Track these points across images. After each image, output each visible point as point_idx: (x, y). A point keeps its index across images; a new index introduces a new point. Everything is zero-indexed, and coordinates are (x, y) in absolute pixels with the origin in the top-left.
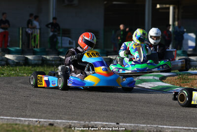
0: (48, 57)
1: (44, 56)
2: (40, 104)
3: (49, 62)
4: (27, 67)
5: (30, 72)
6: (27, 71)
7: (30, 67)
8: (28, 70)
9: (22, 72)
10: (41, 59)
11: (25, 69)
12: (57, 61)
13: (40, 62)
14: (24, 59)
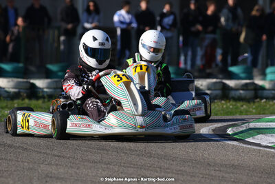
14: (28, 85)
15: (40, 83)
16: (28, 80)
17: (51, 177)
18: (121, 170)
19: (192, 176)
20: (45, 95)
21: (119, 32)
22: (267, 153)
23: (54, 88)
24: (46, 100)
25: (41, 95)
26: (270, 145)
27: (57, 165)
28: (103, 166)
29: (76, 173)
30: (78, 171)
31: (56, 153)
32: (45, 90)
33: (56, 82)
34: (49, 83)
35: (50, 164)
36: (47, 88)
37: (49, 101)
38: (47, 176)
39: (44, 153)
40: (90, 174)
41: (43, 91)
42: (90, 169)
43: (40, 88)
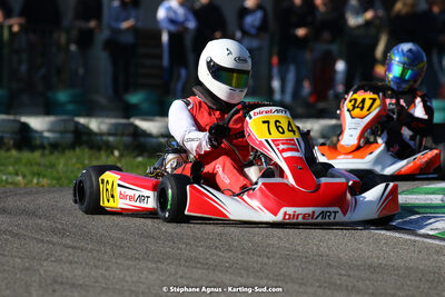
0: (94, 124)
1: (82, 120)
2: (73, 285)
3: (98, 138)
4: (26, 155)
5: (36, 169)
6: (26, 165)
7: (37, 154)
8: (30, 163)
9: (11, 169)
10: (71, 127)
11: (18, 161)
12: (123, 135)
13: (69, 137)
14: (17, 126)
15: (37, 123)
16: (18, 118)
17: (62, 283)
18: (180, 273)
19: (301, 284)
20: (46, 142)
21: (165, 38)
22: (428, 247)
23: (61, 132)
24: (47, 152)
25: (38, 142)
26: (431, 233)
27: (71, 263)
28: (150, 265)
29: (104, 276)
30: (107, 273)
31: (69, 242)
32: (46, 134)
33: (64, 121)
34: (53, 124)
35: (59, 261)
36: (49, 131)
37: (52, 153)
38: (55, 281)
39: (49, 242)
40: (128, 278)
41: (42, 137)
42: (128, 270)
43: (36, 132)
